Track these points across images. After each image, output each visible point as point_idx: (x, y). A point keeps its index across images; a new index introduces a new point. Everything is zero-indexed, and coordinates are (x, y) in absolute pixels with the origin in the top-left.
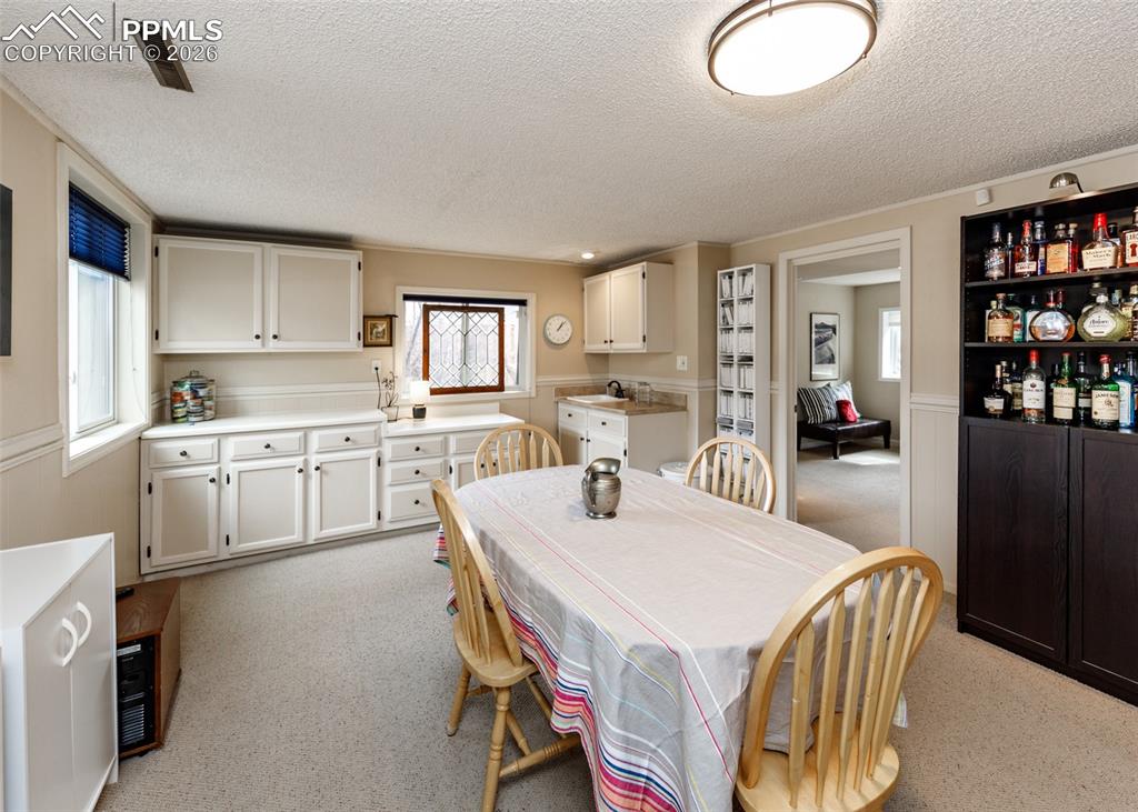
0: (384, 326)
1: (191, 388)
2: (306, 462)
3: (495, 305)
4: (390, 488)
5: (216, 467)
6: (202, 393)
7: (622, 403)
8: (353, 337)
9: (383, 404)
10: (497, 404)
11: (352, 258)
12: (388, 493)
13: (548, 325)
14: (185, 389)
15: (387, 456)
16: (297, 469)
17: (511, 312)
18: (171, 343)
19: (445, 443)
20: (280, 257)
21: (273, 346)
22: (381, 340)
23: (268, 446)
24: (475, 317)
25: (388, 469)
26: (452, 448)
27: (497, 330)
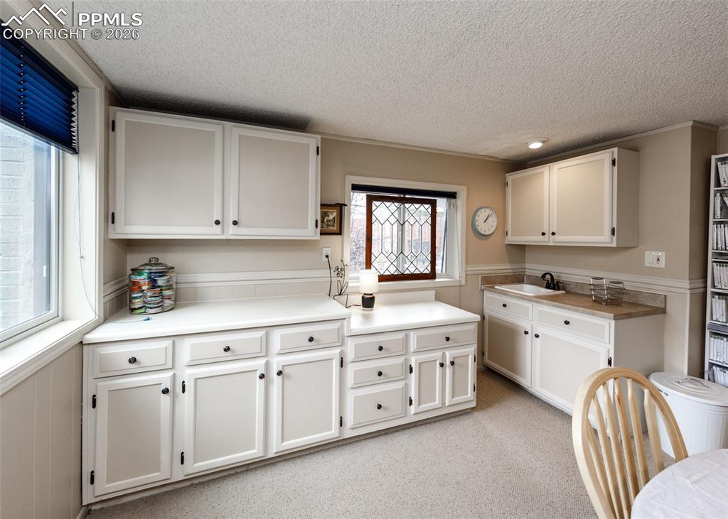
0: (335, 214)
1: (149, 278)
2: (267, 365)
3: (428, 197)
4: (353, 391)
5: (169, 374)
6: (161, 282)
7: (558, 296)
8: (311, 224)
9: (335, 291)
10: (433, 292)
11: (310, 141)
12: (350, 396)
13: (477, 218)
14: (142, 279)
15: (350, 357)
16: (258, 374)
17: (442, 204)
18: (127, 227)
19: (406, 340)
20: (241, 137)
21: (232, 233)
22: (331, 228)
23: (227, 349)
24: (411, 207)
25: (350, 369)
26: (413, 346)
27: (429, 221)
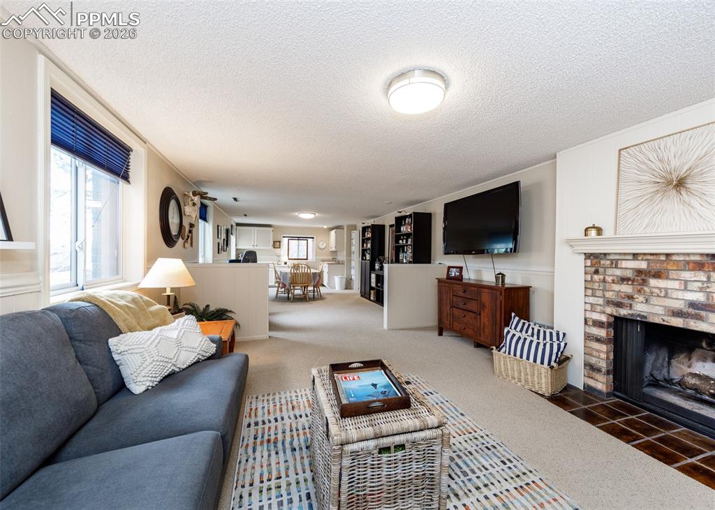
0: (278, 243)
3: (306, 238)
8: (271, 246)
11: (271, 229)
13: (319, 244)
17: (310, 240)
20: (257, 230)
21: (255, 248)
22: (278, 247)
24: (301, 242)
27: (306, 245)
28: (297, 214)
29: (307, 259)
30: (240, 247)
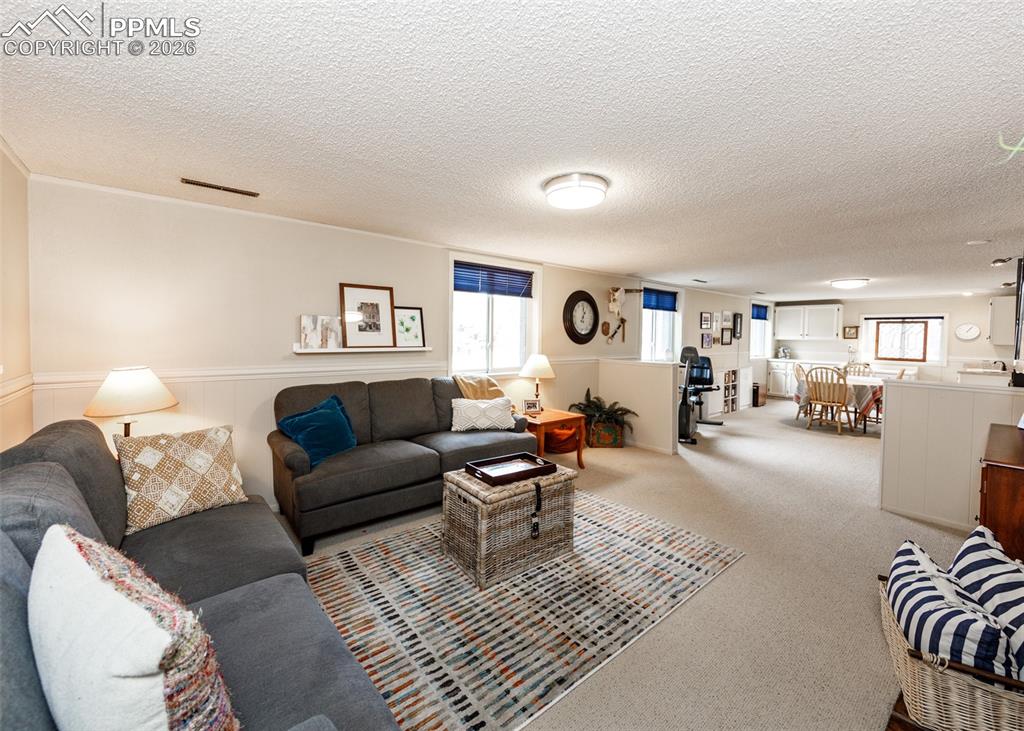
0: (854, 330)
3: (922, 320)
8: (835, 335)
11: (834, 307)
13: (958, 329)
17: (933, 323)
21: (806, 338)
22: (851, 336)
27: (923, 332)
28: (828, 282)
29: (924, 360)
30: (780, 338)
